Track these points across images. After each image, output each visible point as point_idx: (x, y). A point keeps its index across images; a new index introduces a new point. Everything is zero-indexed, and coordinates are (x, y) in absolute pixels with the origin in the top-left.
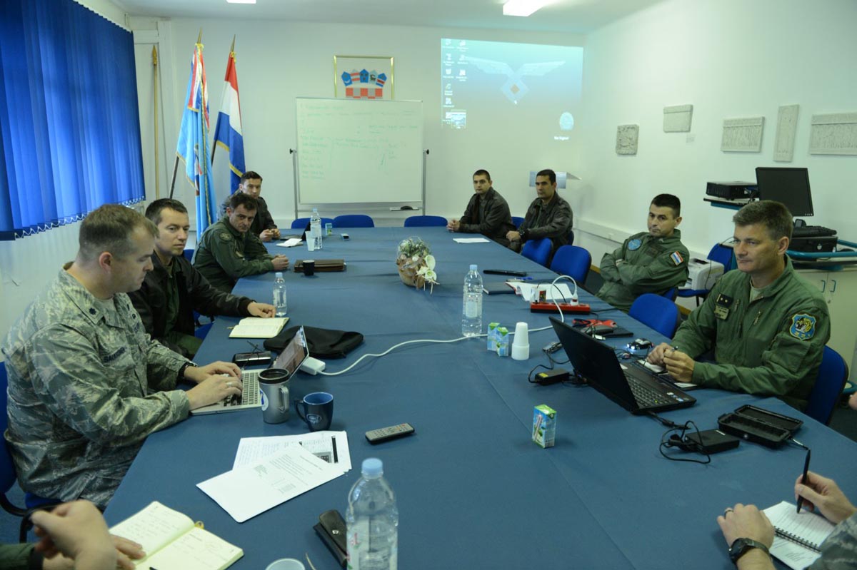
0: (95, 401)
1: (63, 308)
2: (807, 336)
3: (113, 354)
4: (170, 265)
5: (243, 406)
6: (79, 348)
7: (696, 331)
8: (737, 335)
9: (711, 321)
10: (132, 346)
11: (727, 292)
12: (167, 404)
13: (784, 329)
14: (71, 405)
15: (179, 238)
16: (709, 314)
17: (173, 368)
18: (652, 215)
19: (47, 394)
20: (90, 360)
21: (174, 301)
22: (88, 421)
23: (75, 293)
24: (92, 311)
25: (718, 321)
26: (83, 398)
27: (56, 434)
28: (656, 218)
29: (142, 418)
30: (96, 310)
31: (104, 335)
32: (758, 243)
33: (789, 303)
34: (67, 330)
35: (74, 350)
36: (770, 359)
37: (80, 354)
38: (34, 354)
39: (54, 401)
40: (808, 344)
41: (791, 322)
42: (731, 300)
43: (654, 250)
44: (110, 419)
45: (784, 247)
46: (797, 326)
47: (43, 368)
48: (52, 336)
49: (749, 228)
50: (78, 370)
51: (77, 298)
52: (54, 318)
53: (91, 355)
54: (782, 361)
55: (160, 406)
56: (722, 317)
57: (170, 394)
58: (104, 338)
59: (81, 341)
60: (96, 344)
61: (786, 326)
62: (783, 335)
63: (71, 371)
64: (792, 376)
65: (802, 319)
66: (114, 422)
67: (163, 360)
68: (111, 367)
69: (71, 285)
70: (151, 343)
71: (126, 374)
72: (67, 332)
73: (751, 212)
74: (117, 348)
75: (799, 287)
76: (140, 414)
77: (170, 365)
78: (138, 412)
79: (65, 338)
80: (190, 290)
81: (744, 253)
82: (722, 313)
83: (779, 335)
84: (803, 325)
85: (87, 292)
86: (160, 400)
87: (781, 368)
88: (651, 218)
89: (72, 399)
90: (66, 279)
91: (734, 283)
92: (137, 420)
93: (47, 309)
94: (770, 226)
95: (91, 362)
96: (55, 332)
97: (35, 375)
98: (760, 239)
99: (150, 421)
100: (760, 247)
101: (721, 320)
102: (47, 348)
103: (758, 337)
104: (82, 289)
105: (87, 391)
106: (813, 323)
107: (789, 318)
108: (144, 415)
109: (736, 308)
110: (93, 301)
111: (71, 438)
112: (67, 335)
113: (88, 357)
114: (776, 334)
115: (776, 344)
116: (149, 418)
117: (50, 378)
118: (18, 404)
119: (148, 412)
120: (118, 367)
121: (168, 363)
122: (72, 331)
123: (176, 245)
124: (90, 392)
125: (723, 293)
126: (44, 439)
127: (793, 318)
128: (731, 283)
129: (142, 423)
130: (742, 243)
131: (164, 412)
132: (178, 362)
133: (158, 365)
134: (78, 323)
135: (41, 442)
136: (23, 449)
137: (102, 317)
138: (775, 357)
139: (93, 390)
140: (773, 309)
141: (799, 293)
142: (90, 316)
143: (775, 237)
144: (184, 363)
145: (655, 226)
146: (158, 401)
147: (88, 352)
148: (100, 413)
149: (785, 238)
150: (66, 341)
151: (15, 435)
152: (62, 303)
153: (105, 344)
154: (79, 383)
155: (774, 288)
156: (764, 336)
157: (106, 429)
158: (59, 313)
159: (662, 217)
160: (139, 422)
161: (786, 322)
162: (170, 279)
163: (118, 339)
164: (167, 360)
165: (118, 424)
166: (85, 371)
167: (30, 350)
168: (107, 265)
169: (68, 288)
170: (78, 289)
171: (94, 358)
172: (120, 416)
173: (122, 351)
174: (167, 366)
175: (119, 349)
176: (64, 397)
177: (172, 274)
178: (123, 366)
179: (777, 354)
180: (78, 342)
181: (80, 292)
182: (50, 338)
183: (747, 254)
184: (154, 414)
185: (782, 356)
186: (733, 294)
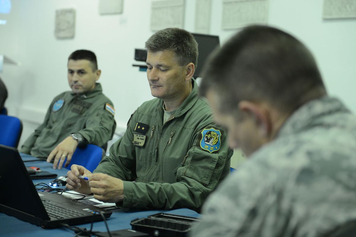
2: (215, 148)
7: (116, 163)
8: (154, 159)
9: (130, 151)
11: (144, 121)
13: (195, 144)
16: (128, 145)
18: (71, 72)
25: (136, 149)
28: (75, 74)
32: (167, 69)
33: (197, 120)
36: (185, 174)
40: (216, 156)
41: (200, 137)
42: (147, 127)
43: (79, 106)
45: (191, 73)
46: (206, 139)
49: (160, 54)
54: (195, 175)
56: (140, 145)
61: (196, 141)
62: (194, 150)
64: (204, 188)
65: (210, 133)
73: (161, 38)
75: (205, 106)
81: (156, 78)
82: (139, 141)
83: (191, 150)
84: (211, 138)
87: (196, 181)
88: (70, 75)
91: (149, 111)
94: (178, 52)
98: (169, 65)
100: (169, 73)
101: (140, 147)
103: (172, 156)
106: (219, 136)
107: (198, 133)
109: (152, 134)
114: (188, 150)
115: (189, 159)
125: (140, 122)
127: (202, 133)
128: (147, 111)
130: (154, 68)
138: (189, 172)
140: (184, 128)
141: (205, 110)
143: (182, 63)
145: (76, 82)
149: (192, 63)
155: (183, 108)
156: (177, 154)
159: (81, 72)
161: (196, 137)
179: (190, 168)
183: (158, 80)
185: (195, 170)
186: (149, 121)
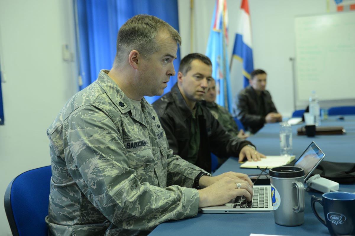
0: (114, 176)
1: (96, 95)
3: (135, 142)
4: (194, 108)
5: (252, 209)
6: (105, 127)
10: (154, 147)
12: (179, 195)
14: (92, 179)
15: (202, 85)
17: (190, 176)
19: (75, 169)
20: (113, 139)
21: (195, 141)
22: (104, 194)
23: (109, 88)
24: (121, 104)
26: (103, 171)
27: (82, 215)
29: (154, 202)
30: (125, 104)
31: (129, 125)
34: (97, 110)
35: (101, 128)
37: (105, 132)
38: (69, 131)
39: (80, 176)
44: (125, 194)
47: (74, 143)
48: (84, 115)
50: (102, 146)
51: (110, 92)
52: (88, 101)
53: (115, 135)
55: (173, 196)
57: (183, 189)
58: (129, 127)
59: (107, 121)
60: (121, 129)
63: (97, 146)
66: (128, 198)
67: (182, 169)
68: (132, 154)
69: (106, 82)
70: (173, 157)
71: (146, 166)
72: (97, 112)
74: (139, 139)
76: (153, 198)
77: (188, 174)
78: (151, 196)
79: (94, 117)
80: (209, 133)
85: (119, 88)
86: (174, 191)
89: (93, 172)
90: (103, 78)
92: (150, 202)
93: (84, 96)
95: (114, 141)
96: (87, 111)
97: (68, 151)
99: (161, 207)
102: (79, 125)
104: (115, 86)
105: (108, 165)
108: (156, 201)
110: (123, 97)
111: (94, 222)
112: (96, 115)
113: (112, 136)
116: (161, 203)
117: (78, 152)
118: (55, 184)
119: (161, 199)
120: (139, 156)
121: (186, 172)
122: (101, 112)
123: (198, 91)
124: (111, 166)
126: (72, 219)
129: (154, 207)
131: (175, 202)
132: (194, 171)
133: (177, 174)
134: (107, 107)
135: (70, 223)
136: (55, 229)
137: (129, 110)
139: (113, 166)
142: (120, 107)
144: (200, 172)
146: (172, 192)
147: (112, 132)
148: (117, 188)
150: (95, 119)
151: (51, 215)
152: (96, 93)
153: (129, 131)
154: (102, 157)
157: (120, 204)
158: (92, 99)
160: (151, 205)
162: (194, 119)
163: (141, 133)
164: (185, 170)
165: (131, 200)
166: (108, 148)
167: (66, 128)
168: (135, 63)
169: (103, 84)
170: (112, 85)
171: (117, 138)
172: (135, 195)
173: (143, 143)
174: (185, 174)
175: (141, 140)
176: (86, 171)
177: (196, 116)
178: (144, 157)
180: (104, 121)
181: (113, 88)
182: (83, 117)
184: (166, 201)
